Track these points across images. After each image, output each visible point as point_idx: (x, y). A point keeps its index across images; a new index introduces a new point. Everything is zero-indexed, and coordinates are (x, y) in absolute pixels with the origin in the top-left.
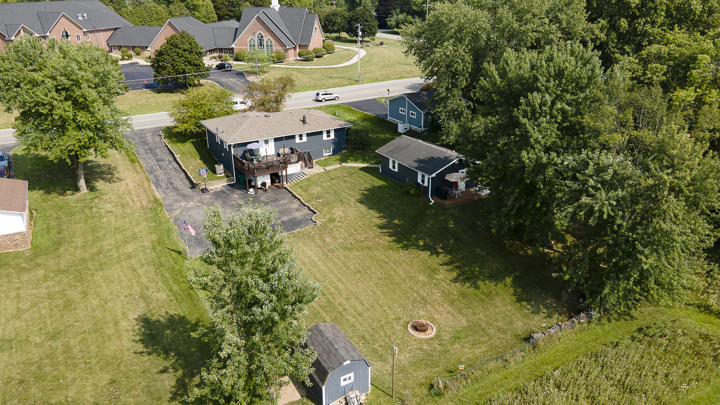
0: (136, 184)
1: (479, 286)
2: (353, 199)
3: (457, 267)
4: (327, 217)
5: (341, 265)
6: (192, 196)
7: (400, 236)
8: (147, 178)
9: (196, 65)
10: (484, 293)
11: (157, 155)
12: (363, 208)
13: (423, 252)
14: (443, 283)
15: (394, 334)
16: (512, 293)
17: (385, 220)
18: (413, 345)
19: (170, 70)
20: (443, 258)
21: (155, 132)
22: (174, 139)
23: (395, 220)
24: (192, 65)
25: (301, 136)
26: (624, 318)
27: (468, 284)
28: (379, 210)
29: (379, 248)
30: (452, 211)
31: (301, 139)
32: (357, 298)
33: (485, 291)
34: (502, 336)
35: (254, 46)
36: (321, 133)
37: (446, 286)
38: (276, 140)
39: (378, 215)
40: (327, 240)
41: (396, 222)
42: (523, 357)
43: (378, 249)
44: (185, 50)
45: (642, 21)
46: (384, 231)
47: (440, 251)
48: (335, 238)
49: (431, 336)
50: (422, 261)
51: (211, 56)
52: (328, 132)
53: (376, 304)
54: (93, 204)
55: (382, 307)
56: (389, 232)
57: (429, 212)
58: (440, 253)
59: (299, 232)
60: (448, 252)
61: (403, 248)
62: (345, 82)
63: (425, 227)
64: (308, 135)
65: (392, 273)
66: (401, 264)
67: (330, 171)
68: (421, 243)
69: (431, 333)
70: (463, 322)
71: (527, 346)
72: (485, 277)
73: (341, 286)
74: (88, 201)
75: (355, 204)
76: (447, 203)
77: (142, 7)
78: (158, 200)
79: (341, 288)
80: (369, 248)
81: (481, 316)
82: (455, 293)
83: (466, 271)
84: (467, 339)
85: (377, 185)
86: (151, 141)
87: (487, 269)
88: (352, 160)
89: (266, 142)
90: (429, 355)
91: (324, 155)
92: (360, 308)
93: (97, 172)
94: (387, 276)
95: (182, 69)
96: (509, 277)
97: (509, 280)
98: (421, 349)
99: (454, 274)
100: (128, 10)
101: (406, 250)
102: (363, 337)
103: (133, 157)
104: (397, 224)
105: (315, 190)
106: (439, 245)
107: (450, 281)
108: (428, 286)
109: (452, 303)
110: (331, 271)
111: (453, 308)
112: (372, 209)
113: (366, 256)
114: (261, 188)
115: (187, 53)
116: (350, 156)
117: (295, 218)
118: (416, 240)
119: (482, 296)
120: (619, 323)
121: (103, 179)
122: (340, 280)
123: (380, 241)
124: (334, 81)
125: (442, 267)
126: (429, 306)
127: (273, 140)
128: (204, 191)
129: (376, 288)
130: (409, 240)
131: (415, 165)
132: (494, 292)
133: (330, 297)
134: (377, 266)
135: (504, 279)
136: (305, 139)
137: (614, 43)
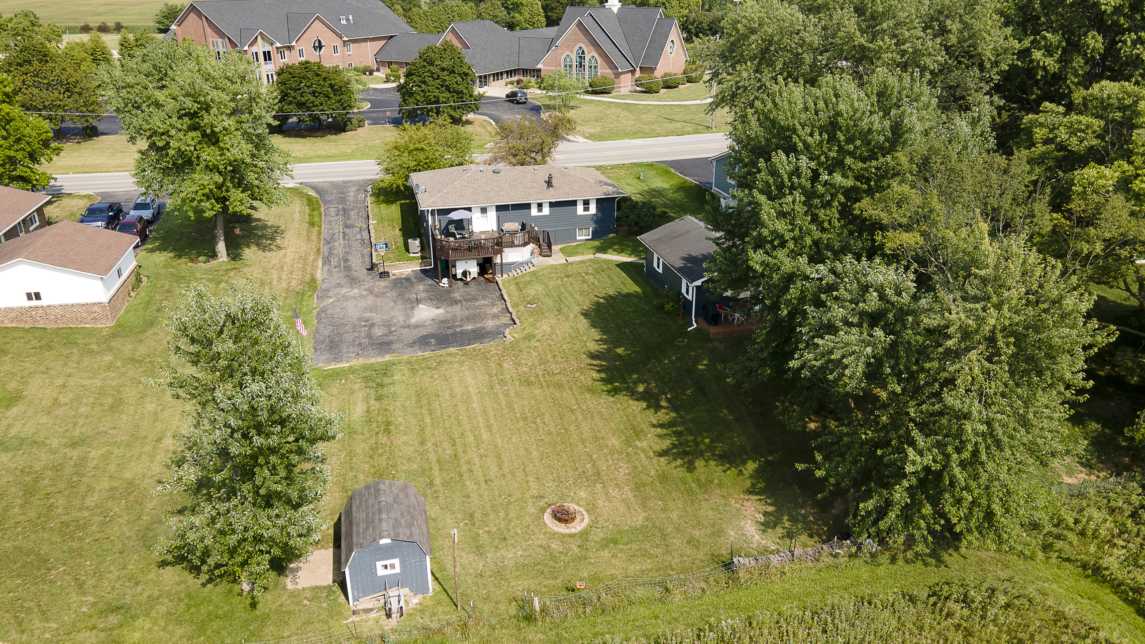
0: (297, 256)
1: (695, 468)
2: (577, 309)
3: (678, 434)
4: (526, 332)
5: (504, 404)
6: (364, 281)
7: (615, 373)
8: (319, 250)
9: (458, 93)
10: (699, 480)
11: (349, 219)
12: (584, 323)
13: (636, 402)
14: (642, 455)
15: (519, 517)
16: (744, 489)
17: (605, 346)
18: (538, 539)
19: (418, 97)
20: (664, 416)
21: (362, 186)
22: (381, 198)
23: (620, 347)
24: (450, 92)
25: (540, 205)
26: (923, 560)
27: (679, 462)
28: (604, 330)
29: (574, 388)
30: (716, 344)
31: (540, 210)
32: (499, 457)
33: (702, 478)
34: (689, 552)
35: (570, 66)
36: (574, 203)
37: (644, 459)
38: (499, 208)
39: (598, 338)
40: (505, 365)
41: (620, 351)
42: (703, 590)
43: (571, 389)
44: (443, 69)
45: (1130, 38)
46: (595, 362)
47: (664, 404)
48: (517, 365)
49: (573, 531)
50: (628, 417)
51: (510, 79)
52: (586, 203)
53: (521, 470)
54: (225, 278)
55: (526, 476)
56: (601, 365)
57: (680, 342)
58: (662, 407)
59: (474, 350)
60: (674, 406)
61: (609, 392)
62: (689, 128)
63: (660, 364)
64: (552, 205)
65: (572, 428)
66: (592, 417)
67: (572, 264)
68: (641, 388)
69: (577, 527)
70: (639, 518)
71: (723, 575)
72: (713, 455)
73: (485, 436)
74: (221, 273)
75: (575, 317)
76: (713, 330)
77: (441, 7)
78: (315, 282)
79: (484, 439)
80: (559, 386)
81: (674, 515)
82: (653, 473)
83: (688, 441)
84: (629, 546)
85: (625, 291)
86: (351, 199)
87: (723, 443)
88: (615, 250)
89: (484, 210)
90: (553, 558)
91: (578, 238)
92: (493, 471)
93: (256, 235)
94: (563, 431)
95: (435, 96)
96: (754, 461)
97: (751, 466)
98: (547, 548)
99: (666, 443)
100: (421, 11)
101: (613, 396)
102: (472, 515)
103: (316, 219)
104: (619, 355)
105: (534, 290)
106: (666, 395)
107: (654, 452)
108: (615, 457)
109: (638, 487)
110: (485, 411)
111: (635, 496)
112: (594, 327)
113: (548, 397)
114: (461, 280)
115: (446, 73)
116: (615, 244)
117: (483, 328)
118: (636, 383)
119: (693, 485)
120: (908, 568)
121: (258, 245)
122: (489, 427)
123: (582, 377)
124: (671, 126)
125: (653, 430)
126: (599, 486)
127: (494, 208)
128: (384, 275)
129: (535, 447)
130: (624, 381)
131: (679, 264)
132: (716, 481)
133: (460, 450)
134: (556, 414)
135: (744, 462)
136: (546, 211)
137: (1076, 75)
